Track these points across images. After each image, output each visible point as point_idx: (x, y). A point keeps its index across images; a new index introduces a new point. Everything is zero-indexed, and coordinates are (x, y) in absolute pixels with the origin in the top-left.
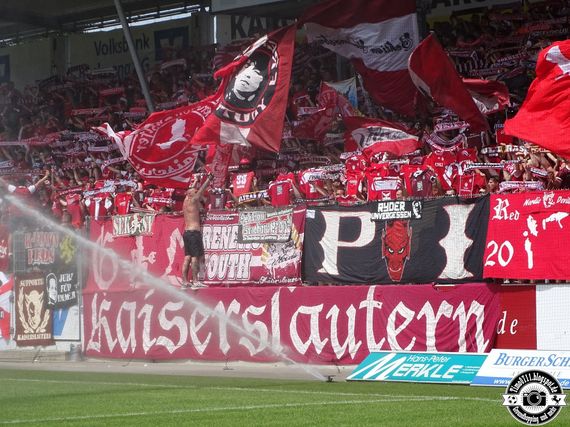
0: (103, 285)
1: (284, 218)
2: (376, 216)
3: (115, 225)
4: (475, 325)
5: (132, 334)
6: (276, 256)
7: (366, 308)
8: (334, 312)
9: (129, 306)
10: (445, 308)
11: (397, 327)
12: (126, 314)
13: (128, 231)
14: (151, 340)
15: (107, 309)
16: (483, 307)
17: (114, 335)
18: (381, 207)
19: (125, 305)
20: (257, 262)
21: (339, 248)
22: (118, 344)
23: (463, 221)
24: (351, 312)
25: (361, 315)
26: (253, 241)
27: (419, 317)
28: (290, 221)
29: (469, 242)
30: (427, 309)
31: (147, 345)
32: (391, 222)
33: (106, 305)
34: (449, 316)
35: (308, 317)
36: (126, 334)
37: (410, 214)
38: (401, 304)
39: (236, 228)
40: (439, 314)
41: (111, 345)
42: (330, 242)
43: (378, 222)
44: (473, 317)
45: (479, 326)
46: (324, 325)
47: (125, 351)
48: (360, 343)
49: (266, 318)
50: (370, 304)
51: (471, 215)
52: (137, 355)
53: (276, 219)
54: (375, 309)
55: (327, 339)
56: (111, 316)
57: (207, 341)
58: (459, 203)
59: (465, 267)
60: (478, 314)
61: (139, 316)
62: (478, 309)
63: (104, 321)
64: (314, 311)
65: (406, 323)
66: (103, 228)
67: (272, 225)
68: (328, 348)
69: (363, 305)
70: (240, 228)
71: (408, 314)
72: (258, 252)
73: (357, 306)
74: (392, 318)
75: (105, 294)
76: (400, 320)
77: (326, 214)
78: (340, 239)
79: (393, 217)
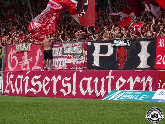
0: (11, 69)
1: (79, 45)
2: (113, 45)
3: (16, 47)
4: (149, 85)
5: (21, 87)
6: (77, 59)
7: (108, 79)
8: (97, 80)
9: (20, 77)
11: (119, 85)
12: (19, 80)
13: (21, 50)
14: (28, 89)
15: (12, 78)
16: (152, 78)
17: (14, 88)
18: (115, 41)
19: (19, 77)
20: (69, 61)
21: (100, 56)
22: (16, 91)
23: (146, 47)
24: (103, 80)
25: (106, 81)
26: (68, 54)
27: (127, 82)
28: (81, 46)
29: (149, 55)
30: (131, 79)
31: (26, 91)
32: (120, 47)
33: (12, 76)
34: (139, 81)
35: (87, 82)
36: (19, 87)
37: (126, 44)
38: (121, 77)
39: (61, 49)
41: (13, 91)
42: (97, 54)
43: (114, 47)
44: (148, 82)
45: (150, 86)
46: (93, 85)
47: (18, 93)
48: (105, 91)
49: (71, 82)
50: (110, 77)
51: (148, 45)
52: (23, 94)
53: (76, 46)
54: (112, 79)
55: (93, 90)
56: (13, 80)
57: (49, 90)
58: (144, 40)
59: (147, 64)
60: (150, 81)
61: (24, 81)
62: (150, 79)
63: (11, 82)
64: (89, 80)
65: (123, 84)
66: (12, 48)
67: (75, 48)
68: (94, 93)
69: (107, 77)
70: (63, 49)
71: (124, 81)
72: (70, 58)
73: (105, 78)
74: (118, 82)
75: (12, 72)
76: (121, 83)
77: (95, 44)
78: (100, 53)
79: (120, 45)
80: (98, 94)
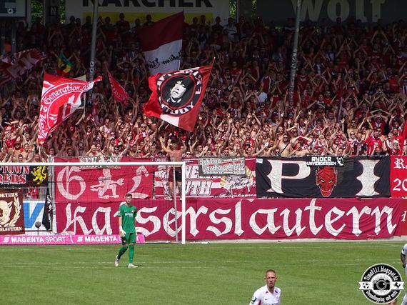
1: (237, 163)
2: (310, 163)
6: (233, 182)
7: (309, 210)
8: (286, 212)
10: (366, 210)
11: (332, 219)
18: (313, 159)
20: (217, 185)
21: (282, 179)
24: (299, 212)
25: (306, 215)
26: (212, 175)
27: (348, 214)
28: (243, 164)
30: (354, 210)
32: (322, 167)
34: (368, 213)
35: (266, 215)
37: (335, 163)
38: (335, 208)
39: (196, 167)
40: (362, 213)
42: (276, 177)
43: (310, 166)
46: (278, 220)
48: (305, 227)
49: (232, 216)
50: (312, 207)
51: (376, 165)
53: (232, 163)
54: (316, 211)
64: (270, 213)
65: (338, 217)
67: (229, 166)
68: (281, 231)
69: (306, 208)
70: (200, 167)
71: (340, 213)
72: (218, 180)
73: (303, 209)
74: (328, 215)
76: (334, 216)
77: (271, 161)
78: (283, 175)
79: (323, 164)
80: (288, 232)
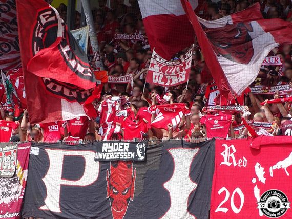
2: (100, 156)
18: (105, 147)
21: (62, 186)
28: (14, 157)
29: (193, 186)
32: (116, 162)
37: (133, 155)
42: (54, 180)
43: (102, 161)
51: (195, 158)
58: (183, 147)
77: (49, 151)
78: (64, 177)
79: (117, 157)
